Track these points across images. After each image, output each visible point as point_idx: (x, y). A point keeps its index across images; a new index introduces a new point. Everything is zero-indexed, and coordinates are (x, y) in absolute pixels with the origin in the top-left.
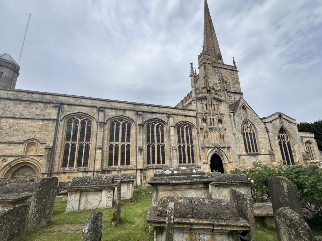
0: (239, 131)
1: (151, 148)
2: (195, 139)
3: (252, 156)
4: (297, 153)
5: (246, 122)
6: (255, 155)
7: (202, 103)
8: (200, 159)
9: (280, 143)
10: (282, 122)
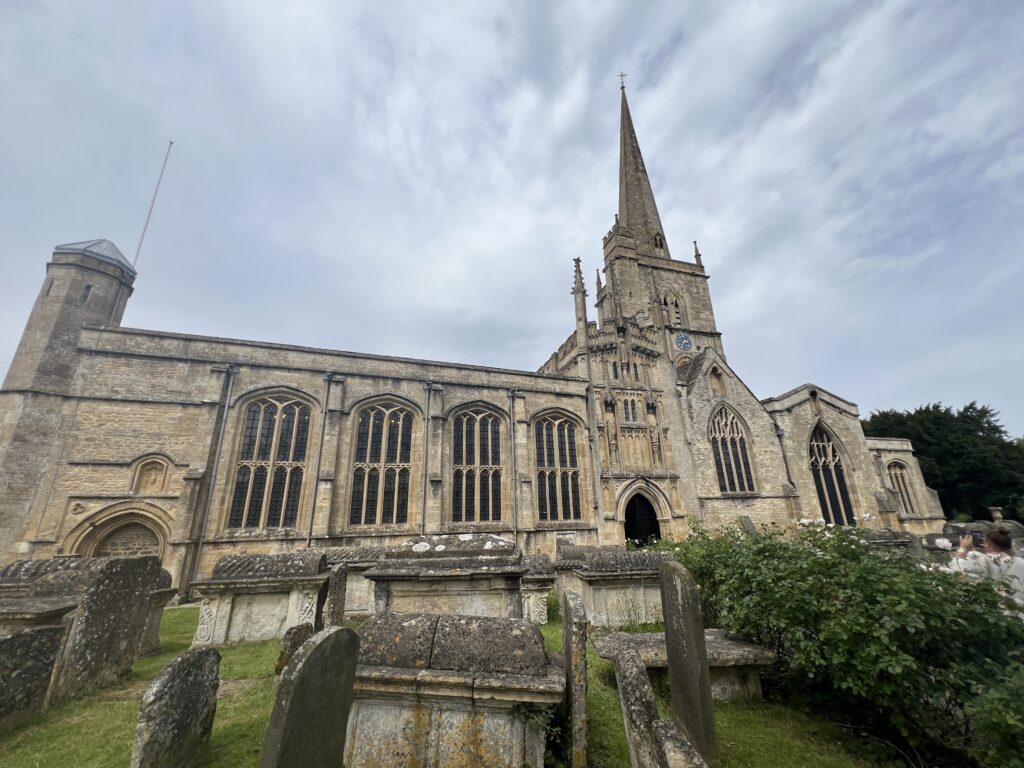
0: (703, 435)
1: (464, 478)
2: (584, 456)
3: (737, 502)
4: (862, 494)
5: (721, 410)
6: (744, 498)
7: (604, 362)
8: (596, 508)
9: (814, 467)
10: (819, 412)
